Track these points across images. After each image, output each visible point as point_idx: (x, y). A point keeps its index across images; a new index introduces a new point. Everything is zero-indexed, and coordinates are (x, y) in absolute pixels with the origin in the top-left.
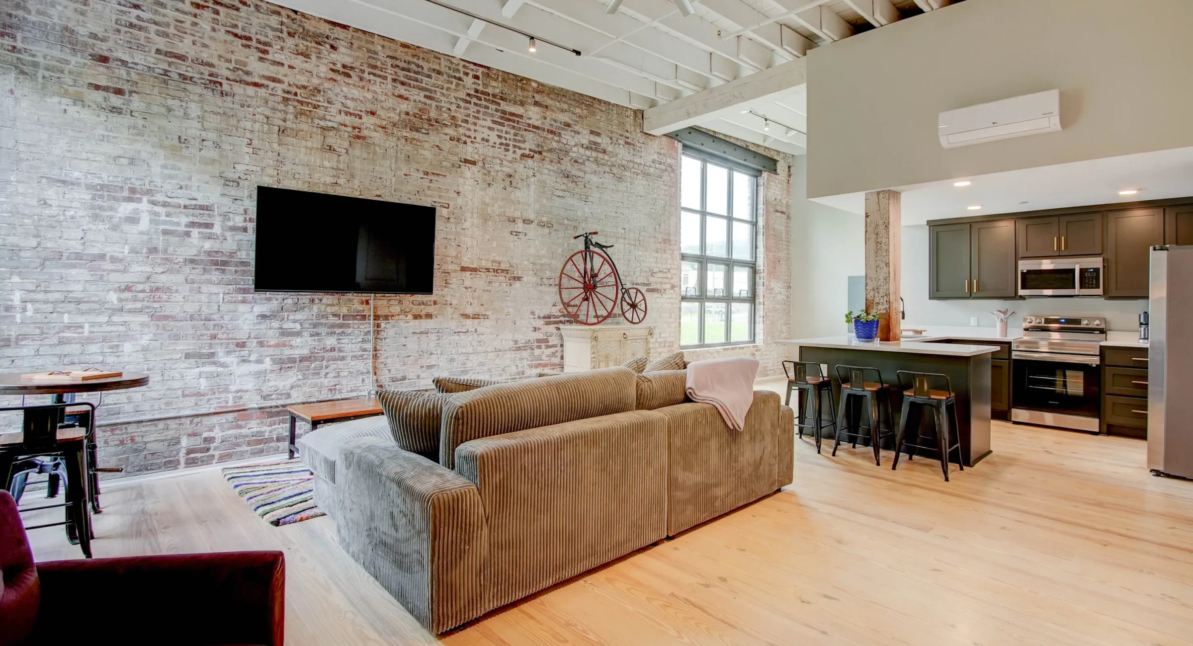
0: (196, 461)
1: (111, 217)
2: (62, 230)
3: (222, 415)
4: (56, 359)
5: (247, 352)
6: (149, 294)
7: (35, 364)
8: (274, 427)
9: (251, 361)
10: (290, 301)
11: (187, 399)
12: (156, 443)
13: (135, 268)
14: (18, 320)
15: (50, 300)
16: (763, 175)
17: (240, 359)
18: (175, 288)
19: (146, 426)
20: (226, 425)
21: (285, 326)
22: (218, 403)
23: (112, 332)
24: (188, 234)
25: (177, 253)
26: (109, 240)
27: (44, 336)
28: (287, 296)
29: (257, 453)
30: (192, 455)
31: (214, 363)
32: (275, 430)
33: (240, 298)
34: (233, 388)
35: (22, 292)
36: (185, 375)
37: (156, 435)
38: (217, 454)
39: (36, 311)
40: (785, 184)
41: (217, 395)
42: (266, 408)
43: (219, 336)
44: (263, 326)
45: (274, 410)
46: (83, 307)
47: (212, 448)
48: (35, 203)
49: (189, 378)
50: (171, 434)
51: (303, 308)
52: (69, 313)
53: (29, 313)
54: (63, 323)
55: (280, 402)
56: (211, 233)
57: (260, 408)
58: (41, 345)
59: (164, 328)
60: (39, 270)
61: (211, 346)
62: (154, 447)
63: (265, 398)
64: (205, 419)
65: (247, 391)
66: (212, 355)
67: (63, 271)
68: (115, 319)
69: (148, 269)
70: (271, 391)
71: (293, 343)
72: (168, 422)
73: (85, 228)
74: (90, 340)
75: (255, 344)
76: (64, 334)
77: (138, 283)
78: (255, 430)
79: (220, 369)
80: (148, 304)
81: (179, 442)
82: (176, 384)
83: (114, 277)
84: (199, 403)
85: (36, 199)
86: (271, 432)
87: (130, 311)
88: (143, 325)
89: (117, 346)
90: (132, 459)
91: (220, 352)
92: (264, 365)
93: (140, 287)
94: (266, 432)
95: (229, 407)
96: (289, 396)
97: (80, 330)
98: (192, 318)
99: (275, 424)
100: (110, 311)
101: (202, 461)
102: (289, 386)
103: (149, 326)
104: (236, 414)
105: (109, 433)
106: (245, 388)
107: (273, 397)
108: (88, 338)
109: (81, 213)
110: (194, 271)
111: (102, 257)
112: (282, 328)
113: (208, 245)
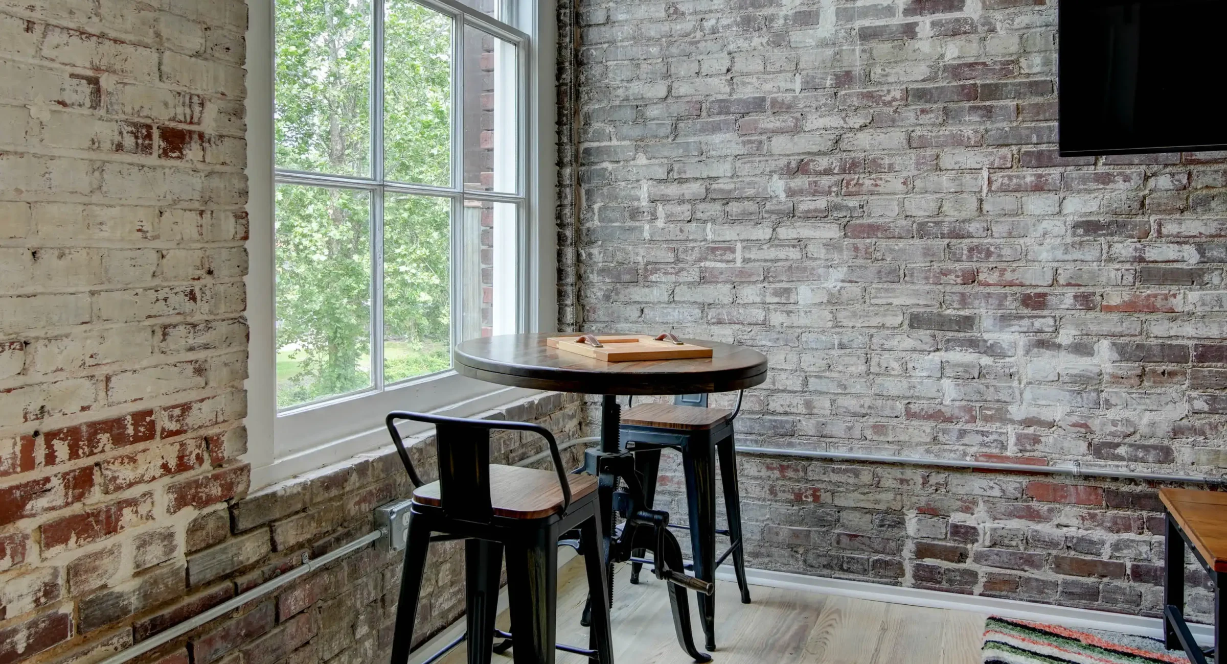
0: (938, 577)
1: (770, 19)
2: (700, 58)
3: (990, 476)
4: (697, 312)
5: (1051, 321)
6: (839, 178)
7: (670, 319)
8: (1125, 536)
9: (1059, 346)
10: (1164, 182)
11: (915, 423)
12: (857, 514)
13: (815, 122)
14: (646, 235)
15: (687, 197)
17: (1033, 338)
18: (887, 161)
19: (839, 471)
20: (1002, 506)
21: (1152, 254)
22: (983, 444)
23: (777, 260)
24: (910, 31)
25: (891, 79)
26: (768, 69)
27: (681, 265)
28: (1155, 168)
29: (1081, 596)
30: (928, 561)
31: (973, 344)
32: (1128, 544)
33: (1029, 179)
34: (1017, 412)
35: (650, 182)
36: (910, 366)
37: (856, 495)
38: (982, 570)
39: (670, 218)
41: (979, 425)
42: (1102, 478)
43: (982, 277)
44: (1090, 253)
45: (1125, 488)
46: (735, 208)
47: (971, 554)
48: (663, 14)
49: (917, 373)
50: (886, 499)
51: (1204, 203)
52: (714, 221)
53: (660, 223)
54: (705, 240)
55: (1141, 470)
56: (957, 20)
57: (1087, 477)
58: (677, 284)
59: (868, 255)
60: (670, 140)
61: (964, 300)
62: (854, 520)
63: (1099, 450)
64: (955, 479)
65: (1052, 425)
66: (967, 322)
67: (703, 138)
68: (784, 233)
69: (834, 121)
70: (1113, 434)
71: (1177, 303)
72: (879, 470)
73: (732, 47)
74: (739, 280)
75: (1069, 301)
76: (708, 264)
77: (820, 153)
78: (1072, 532)
79: (986, 360)
80: (838, 200)
81: (900, 523)
82: (894, 386)
83: (780, 144)
84: (941, 437)
85: (664, 6)
86: (1116, 547)
87: (809, 216)
88: (830, 245)
89: (787, 291)
90: (814, 537)
91: (985, 314)
92: (1096, 360)
93: (823, 163)
94: (1103, 543)
95: (1007, 459)
96: (1166, 455)
97: (728, 256)
98: (922, 232)
99: (1128, 529)
100: (774, 217)
101: (950, 581)
102: (1164, 428)
103: (840, 249)
104: (1024, 481)
105: (777, 474)
106: (1047, 415)
107: (1121, 451)
108: (741, 272)
109: (724, 22)
110: (924, 119)
111: (758, 104)
112: (1141, 260)
113: (952, 51)
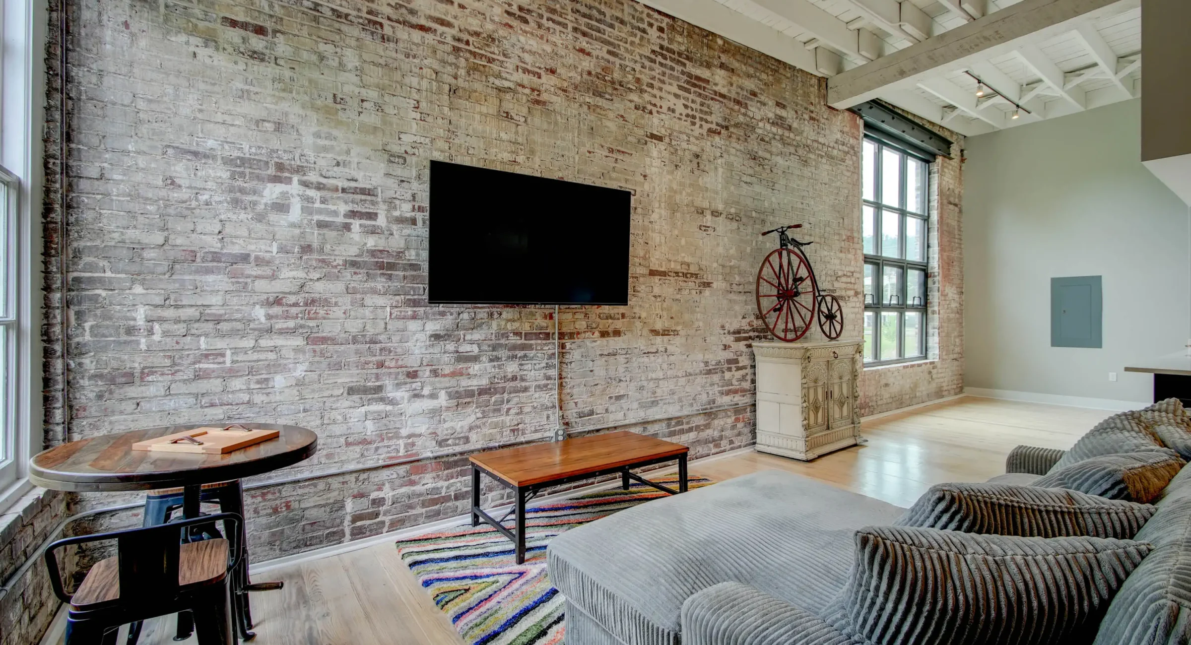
0: (364, 531)
1: (255, 204)
2: (196, 220)
3: (391, 468)
4: (192, 400)
5: (419, 384)
6: (304, 308)
7: (166, 408)
8: (452, 481)
9: (423, 396)
10: (465, 316)
11: (351, 448)
12: (316, 510)
13: (286, 273)
14: (143, 347)
15: (183, 319)
16: (937, 161)
17: (411, 393)
18: (334, 300)
19: (304, 487)
20: (397, 482)
21: (461, 349)
22: (389, 452)
23: (258, 361)
24: (347, 227)
25: (336, 253)
26: (252, 235)
27: (177, 368)
28: (462, 309)
29: (434, 516)
30: (359, 524)
31: (382, 400)
32: (452, 485)
33: (410, 313)
34: (404, 432)
35: (147, 307)
36: (348, 416)
37: (316, 498)
38: (387, 519)
39: (165, 334)
40: (958, 171)
41: (386, 443)
42: (442, 457)
43: (386, 364)
44: (437, 350)
45: (452, 459)
46: (224, 326)
47: (382, 513)
48: (160, 183)
49: (352, 420)
50: (333, 496)
51: (480, 326)
52: (206, 335)
53: (157, 337)
54: (199, 349)
55: (458, 449)
56: (374, 226)
57: (436, 458)
58: (172, 382)
59: (322, 354)
60: (167, 276)
61: (377, 377)
62: (313, 514)
63: (440, 444)
64: (373, 474)
65: (420, 435)
66: (379, 389)
67: (197, 277)
68: (263, 343)
69: (301, 274)
70: (446, 435)
71: (471, 371)
72: (330, 480)
73: (223, 217)
74: (232, 373)
75: (428, 373)
76: (201, 366)
77: (290, 293)
78: (429, 486)
79: (389, 408)
80: (302, 322)
81: (342, 507)
82: (338, 430)
83: (261, 285)
84: (366, 453)
85: (161, 177)
86: (448, 488)
87: (282, 332)
88: (297, 350)
89: (267, 380)
90: (287, 532)
91: (388, 383)
92: (439, 401)
93: (292, 299)
94: (442, 487)
95: (400, 457)
96: (467, 440)
97: (221, 359)
98: (355, 340)
99: (452, 478)
100: (256, 333)
101: (371, 531)
102: (467, 428)
103: (304, 352)
104: (408, 467)
105: (260, 499)
106: (417, 431)
107: (450, 442)
108: (231, 370)
109: (217, 198)
110: (355, 277)
111: (245, 258)
112: (457, 352)
113: (371, 242)
